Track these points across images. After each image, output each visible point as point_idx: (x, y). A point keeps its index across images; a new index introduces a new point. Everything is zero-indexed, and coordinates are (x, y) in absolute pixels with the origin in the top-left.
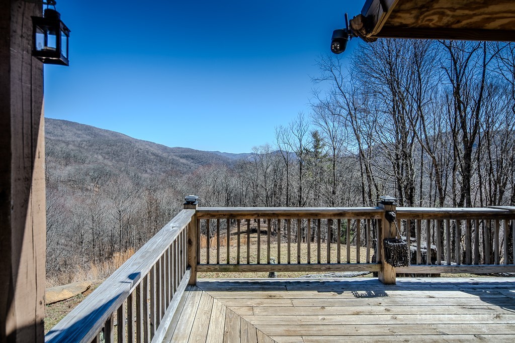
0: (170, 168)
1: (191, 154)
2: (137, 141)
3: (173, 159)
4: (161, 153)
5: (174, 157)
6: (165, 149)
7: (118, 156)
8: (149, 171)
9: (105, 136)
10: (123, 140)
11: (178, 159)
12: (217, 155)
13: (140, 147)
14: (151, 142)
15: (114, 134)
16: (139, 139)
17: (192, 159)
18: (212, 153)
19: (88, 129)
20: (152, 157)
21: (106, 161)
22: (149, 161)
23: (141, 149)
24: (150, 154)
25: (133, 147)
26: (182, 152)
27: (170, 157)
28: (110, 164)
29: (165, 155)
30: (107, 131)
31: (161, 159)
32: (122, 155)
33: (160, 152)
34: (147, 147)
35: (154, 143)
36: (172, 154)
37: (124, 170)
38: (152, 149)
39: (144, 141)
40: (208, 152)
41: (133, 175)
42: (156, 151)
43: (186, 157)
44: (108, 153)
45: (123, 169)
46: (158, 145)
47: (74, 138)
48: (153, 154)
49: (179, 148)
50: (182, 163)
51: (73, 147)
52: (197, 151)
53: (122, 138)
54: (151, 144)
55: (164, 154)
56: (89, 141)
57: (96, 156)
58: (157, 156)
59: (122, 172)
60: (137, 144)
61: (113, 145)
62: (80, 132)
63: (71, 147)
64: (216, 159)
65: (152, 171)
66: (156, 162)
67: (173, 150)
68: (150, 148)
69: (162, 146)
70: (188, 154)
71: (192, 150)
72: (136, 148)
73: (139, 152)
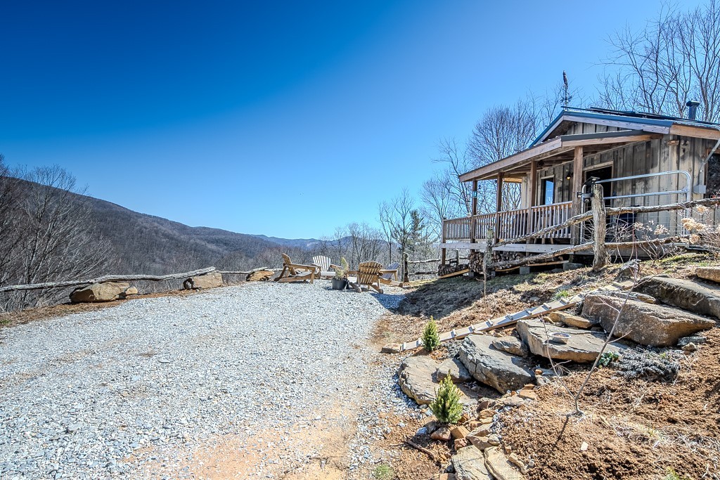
1: (223, 237)
2: (138, 215)
3: (197, 244)
4: (177, 234)
5: (198, 241)
6: (183, 228)
7: (109, 237)
8: (158, 260)
9: (86, 206)
10: (117, 213)
11: (203, 243)
12: (262, 240)
13: (145, 224)
14: (161, 219)
15: (102, 203)
16: (142, 212)
17: (225, 244)
18: (255, 237)
19: (58, 194)
20: (163, 240)
22: (159, 246)
23: (146, 228)
24: (160, 235)
25: (133, 224)
26: (209, 234)
27: (192, 241)
29: (183, 237)
30: (88, 198)
31: (178, 244)
32: (114, 236)
33: (175, 233)
34: (156, 224)
35: (166, 220)
36: (194, 236)
37: (123, 257)
38: (164, 229)
39: (150, 216)
40: (248, 236)
41: (137, 265)
42: (170, 232)
43: (217, 242)
45: (121, 255)
46: (172, 223)
48: (166, 236)
49: (205, 228)
50: (210, 250)
52: (232, 234)
53: (114, 209)
54: (162, 221)
58: (172, 239)
60: (139, 220)
61: (102, 221)
64: (261, 245)
65: (163, 260)
66: (169, 247)
67: (195, 231)
68: (161, 227)
69: (178, 224)
70: (220, 237)
71: (225, 232)
72: (138, 225)
73: (142, 232)
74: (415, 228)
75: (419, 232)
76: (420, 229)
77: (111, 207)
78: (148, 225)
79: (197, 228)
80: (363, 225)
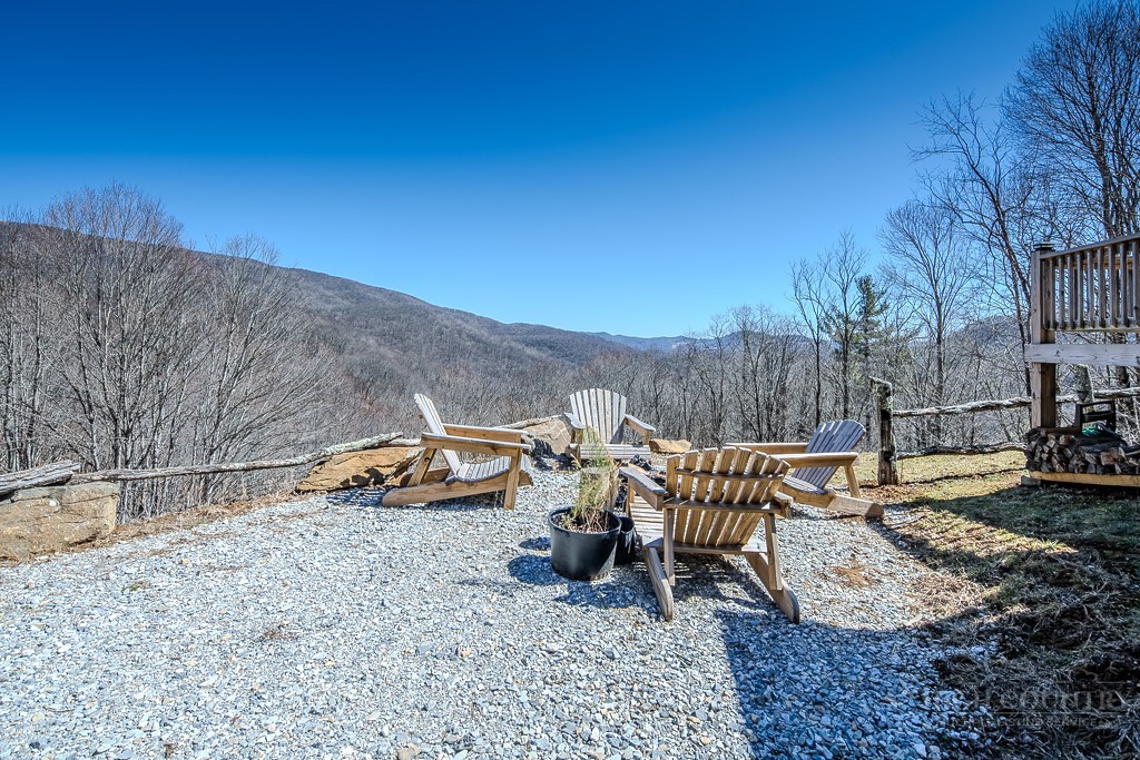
0: (504, 367)
1: (548, 337)
2: (438, 310)
3: (512, 349)
4: (486, 335)
5: (513, 344)
6: (493, 326)
7: (402, 341)
8: (462, 372)
9: (376, 300)
10: (412, 307)
11: (520, 347)
12: (603, 340)
14: (465, 313)
15: (395, 296)
16: (443, 305)
17: (550, 347)
18: (592, 336)
19: (345, 286)
20: (468, 343)
21: (382, 350)
22: (464, 352)
23: (447, 327)
24: (464, 336)
25: (431, 323)
26: (528, 333)
28: (390, 354)
29: (494, 339)
30: (380, 290)
31: (486, 349)
33: (484, 333)
34: (459, 322)
35: (472, 315)
36: (508, 337)
37: (417, 369)
38: (469, 327)
39: (452, 311)
40: (583, 335)
43: (538, 344)
44: (382, 335)
45: (414, 366)
46: (480, 319)
47: (321, 305)
48: (472, 337)
49: (522, 325)
50: (529, 356)
51: (322, 322)
52: (560, 331)
56: (348, 310)
57: (364, 339)
58: (479, 341)
59: (413, 371)
61: (393, 319)
62: (330, 293)
63: (319, 320)
64: (601, 348)
66: (476, 354)
67: (510, 330)
68: (465, 325)
70: (542, 337)
71: (550, 330)
72: (438, 323)
73: (442, 333)
74: (867, 311)
75: (874, 318)
76: (877, 313)
77: (406, 301)
78: (448, 323)
79: (511, 325)
80: (761, 309)
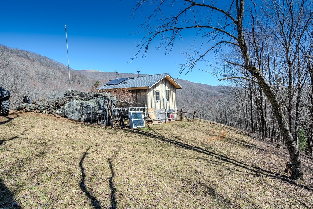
13: (195, 87)
27: (213, 92)
32: (186, 92)
41: (191, 103)
42: (204, 89)
53: (186, 82)
54: (202, 85)
55: (209, 91)
60: (194, 85)
69: (208, 86)
